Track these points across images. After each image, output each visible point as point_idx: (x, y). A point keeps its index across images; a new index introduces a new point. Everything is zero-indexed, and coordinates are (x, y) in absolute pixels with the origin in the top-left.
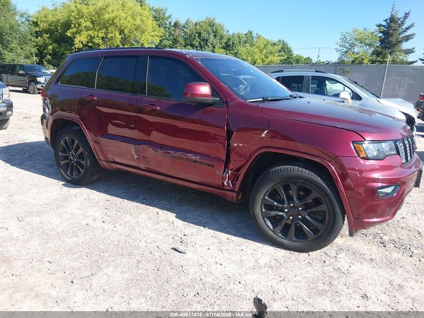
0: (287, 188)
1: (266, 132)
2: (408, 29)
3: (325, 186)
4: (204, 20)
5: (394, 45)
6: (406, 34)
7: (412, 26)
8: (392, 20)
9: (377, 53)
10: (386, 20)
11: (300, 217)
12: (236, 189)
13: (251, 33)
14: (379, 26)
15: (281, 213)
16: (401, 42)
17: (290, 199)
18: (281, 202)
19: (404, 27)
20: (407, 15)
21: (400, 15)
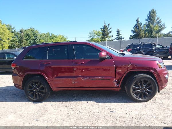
0: (140, 81)
1: (130, 65)
2: (110, 29)
3: (152, 78)
4: (29, 29)
5: (107, 35)
6: (110, 31)
7: (111, 28)
8: (105, 27)
9: (102, 38)
10: (103, 27)
11: (145, 90)
12: (119, 86)
13: (49, 33)
14: (101, 29)
15: (139, 91)
16: (109, 34)
17: (141, 85)
18: (139, 87)
19: (108, 29)
20: (109, 25)
21: (107, 25)
